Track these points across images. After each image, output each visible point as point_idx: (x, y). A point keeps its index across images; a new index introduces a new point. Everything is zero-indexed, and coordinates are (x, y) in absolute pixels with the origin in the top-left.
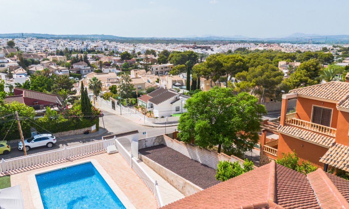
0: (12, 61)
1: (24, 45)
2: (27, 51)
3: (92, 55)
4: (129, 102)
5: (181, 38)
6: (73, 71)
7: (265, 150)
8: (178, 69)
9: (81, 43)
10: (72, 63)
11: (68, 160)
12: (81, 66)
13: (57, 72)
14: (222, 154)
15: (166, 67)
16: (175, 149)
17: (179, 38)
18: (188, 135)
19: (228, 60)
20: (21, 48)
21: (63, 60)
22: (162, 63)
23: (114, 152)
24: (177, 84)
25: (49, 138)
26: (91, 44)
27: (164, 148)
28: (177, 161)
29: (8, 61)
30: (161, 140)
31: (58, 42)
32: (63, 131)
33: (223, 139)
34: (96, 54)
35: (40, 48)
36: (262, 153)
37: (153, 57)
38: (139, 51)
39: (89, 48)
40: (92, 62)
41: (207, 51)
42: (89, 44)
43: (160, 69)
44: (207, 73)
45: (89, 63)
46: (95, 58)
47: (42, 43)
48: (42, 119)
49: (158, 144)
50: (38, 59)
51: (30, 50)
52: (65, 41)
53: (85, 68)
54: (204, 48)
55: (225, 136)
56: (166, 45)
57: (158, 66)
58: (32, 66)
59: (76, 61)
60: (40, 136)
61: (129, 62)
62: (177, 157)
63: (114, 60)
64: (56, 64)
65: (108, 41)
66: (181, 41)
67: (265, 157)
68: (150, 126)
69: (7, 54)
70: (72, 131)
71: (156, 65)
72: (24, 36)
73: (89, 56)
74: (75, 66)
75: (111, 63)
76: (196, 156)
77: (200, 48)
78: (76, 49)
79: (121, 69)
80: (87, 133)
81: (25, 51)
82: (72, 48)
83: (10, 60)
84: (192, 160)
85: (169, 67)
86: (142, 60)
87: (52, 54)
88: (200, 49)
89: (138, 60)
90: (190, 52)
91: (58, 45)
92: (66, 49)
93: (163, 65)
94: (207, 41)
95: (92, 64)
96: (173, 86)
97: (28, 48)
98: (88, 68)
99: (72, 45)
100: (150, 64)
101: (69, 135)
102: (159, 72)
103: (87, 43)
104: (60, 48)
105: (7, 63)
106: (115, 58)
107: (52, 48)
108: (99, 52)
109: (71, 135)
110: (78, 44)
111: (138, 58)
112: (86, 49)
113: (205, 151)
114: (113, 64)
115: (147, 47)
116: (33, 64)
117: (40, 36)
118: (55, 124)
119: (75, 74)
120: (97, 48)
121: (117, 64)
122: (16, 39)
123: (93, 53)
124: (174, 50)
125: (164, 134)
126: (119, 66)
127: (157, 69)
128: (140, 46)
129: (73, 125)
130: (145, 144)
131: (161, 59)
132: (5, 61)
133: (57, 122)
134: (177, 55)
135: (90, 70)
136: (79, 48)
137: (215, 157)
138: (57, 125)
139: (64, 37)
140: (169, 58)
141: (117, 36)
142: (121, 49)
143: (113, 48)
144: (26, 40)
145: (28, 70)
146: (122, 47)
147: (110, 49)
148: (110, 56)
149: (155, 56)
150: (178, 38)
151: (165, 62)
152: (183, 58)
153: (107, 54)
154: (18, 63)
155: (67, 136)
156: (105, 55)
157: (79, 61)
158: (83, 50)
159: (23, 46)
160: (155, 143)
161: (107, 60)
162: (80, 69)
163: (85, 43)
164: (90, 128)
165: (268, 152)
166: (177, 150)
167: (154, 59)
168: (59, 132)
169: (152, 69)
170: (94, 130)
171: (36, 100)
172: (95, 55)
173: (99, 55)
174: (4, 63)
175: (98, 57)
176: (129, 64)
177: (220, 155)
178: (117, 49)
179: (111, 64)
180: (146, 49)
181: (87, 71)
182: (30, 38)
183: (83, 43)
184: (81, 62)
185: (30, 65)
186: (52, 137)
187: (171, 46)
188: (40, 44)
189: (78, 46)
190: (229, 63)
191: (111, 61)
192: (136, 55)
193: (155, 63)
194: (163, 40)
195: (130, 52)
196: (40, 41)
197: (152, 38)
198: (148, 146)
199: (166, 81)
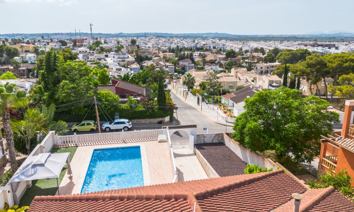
0: (131, 57)
1: (145, 43)
2: (146, 48)
3: (200, 52)
4: (214, 99)
5: (302, 35)
6: (178, 67)
7: (324, 164)
8: (282, 68)
9: (193, 41)
10: (179, 60)
11: (124, 142)
12: (186, 63)
13: (164, 68)
14: (268, 160)
15: (273, 67)
16: (231, 149)
17: (300, 35)
18: (239, 136)
19: (334, 59)
20: (142, 45)
21: (171, 57)
22: (268, 62)
23: (163, 141)
24: (274, 84)
25: (125, 122)
26: (201, 42)
27: (222, 146)
28: (227, 160)
29: (128, 57)
30: (221, 138)
31: (172, 40)
32: (140, 118)
33: (274, 145)
34: (204, 52)
35: (156, 46)
36: (320, 167)
37: (261, 55)
38: (247, 49)
39: (198, 46)
40: (197, 59)
41: (329, 50)
42: (200, 42)
43: (265, 68)
44: (306, 73)
45: (194, 61)
46: (202, 56)
47: (159, 41)
48: (124, 106)
49: (217, 142)
50: (151, 56)
51: (149, 48)
52: (178, 40)
53: (190, 65)
54: (326, 46)
55: (276, 141)
56: (280, 43)
57: (263, 65)
58: (146, 61)
59: (182, 58)
60: (120, 120)
61: (233, 60)
62: (229, 157)
63: (219, 58)
64: (164, 60)
65: (218, 39)
66: (300, 39)
67: (323, 172)
68: (222, 124)
69: (129, 51)
70: (148, 120)
71: (261, 64)
72: (146, 35)
73: (196, 54)
74: (181, 63)
75: (216, 60)
76: (247, 159)
77: (322, 45)
78: (186, 47)
79: (224, 68)
80: (160, 123)
81: (145, 49)
82: (183, 46)
83: (130, 56)
84: (244, 162)
85: (276, 66)
86: (248, 58)
87: (164, 52)
88: (321, 47)
89: (243, 58)
90: (304, 51)
91: (172, 43)
92: (178, 47)
93: (269, 64)
94: (335, 38)
95: (197, 62)
96: (269, 86)
97: (147, 46)
98: (192, 65)
99: (184, 43)
100: (255, 63)
101: (145, 123)
102: (264, 72)
103: (198, 41)
104: (173, 46)
105: (127, 58)
106: (220, 56)
107: (166, 46)
108: (207, 50)
109: (147, 123)
110: (189, 42)
111: (244, 56)
112: (196, 47)
113: (255, 155)
114: (218, 62)
115: (257, 45)
116: (146, 60)
117: (161, 35)
118: (134, 112)
119: (180, 70)
120: (205, 46)
121: (222, 62)
122: (140, 38)
123: (201, 51)
124: (288, 48)
125: (224, 132)
126: (223, 64)
127: (261, 68)
128: (250, 44)
129: (148, 114)
130: (204, 140)
131: (269, 58)
132: (126, 56)
133: (135, 110)
134: (286, 53)
135: (194, 67)
136: (189, 46)
137: (262, 163)
138: (135, 112)
139: (181, 35)
140: (277, 57)
141: (231, 34)
142: (229, 47)
143: (221, 46)
144: (147, 39)
145: (142, 65)
146: (230, 45)
147: (218, 47)
148: (217, 53)
149: (264, 54)
150: (298, 35)
151: (273, 60)
152: (293, 57)
153: (214, 52)
154: (135, 58)
155: (143, 124)
156: (212, 53)
157: (185, 59)
158: (193, 48)
159: (143, 44)
160: (214, 140)
161: (213, 58)
162: (185, 66)
163: (196, 42)
164: (163, 119)
165: (326, 167)
166: (233, 151)
167: (261, 57)
168: (137, 119)
169: (257, 68)
170: (168, 121)
171: (125, 90)
172: (202, 53)
173: (206, 53)
174: (125, 58)
175: (205, 55)
176: (234, 63)
177: (266, 161)
178: (224, 47)
179: (216, 62)
180: (255, 47)
181: (191, 68)
182: (151, 37)
183: (194, 41)
184: (186, 60)
185: (144, 61)
186: (128, 122)
187: (286, 43)
188: (157, 42)
189: (189, 44)
190: (335, 63)
191: (216, 59)
192: (243, 53)
193: (261, 62)
194: (279, 37)
195: (237, 50)
196: (158, 40)
197: (267, 36)
198: (206, 142)
199: (263, 81)
